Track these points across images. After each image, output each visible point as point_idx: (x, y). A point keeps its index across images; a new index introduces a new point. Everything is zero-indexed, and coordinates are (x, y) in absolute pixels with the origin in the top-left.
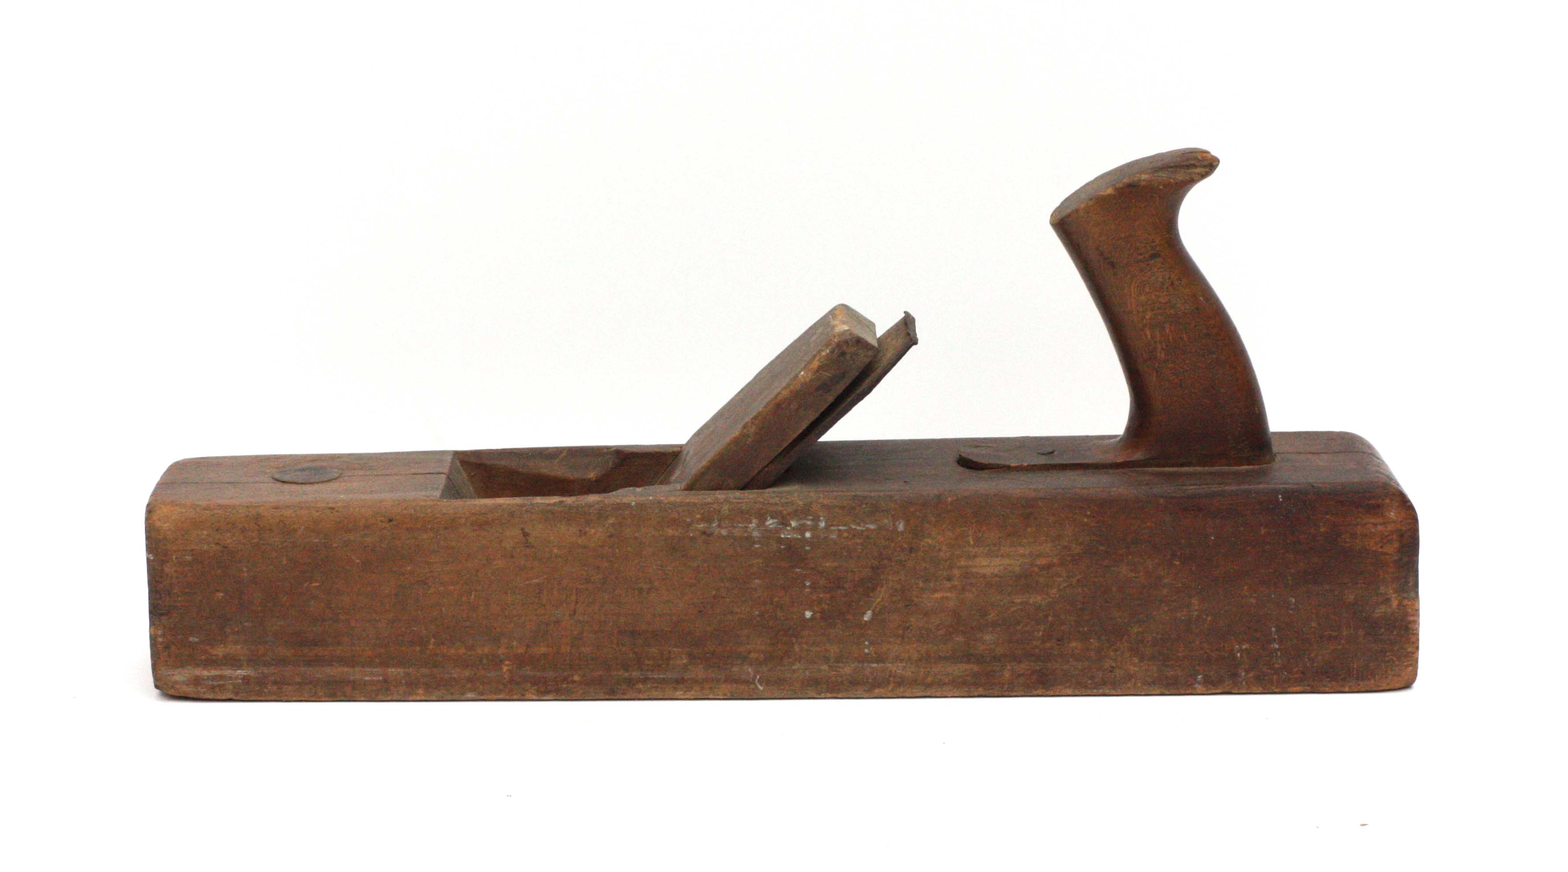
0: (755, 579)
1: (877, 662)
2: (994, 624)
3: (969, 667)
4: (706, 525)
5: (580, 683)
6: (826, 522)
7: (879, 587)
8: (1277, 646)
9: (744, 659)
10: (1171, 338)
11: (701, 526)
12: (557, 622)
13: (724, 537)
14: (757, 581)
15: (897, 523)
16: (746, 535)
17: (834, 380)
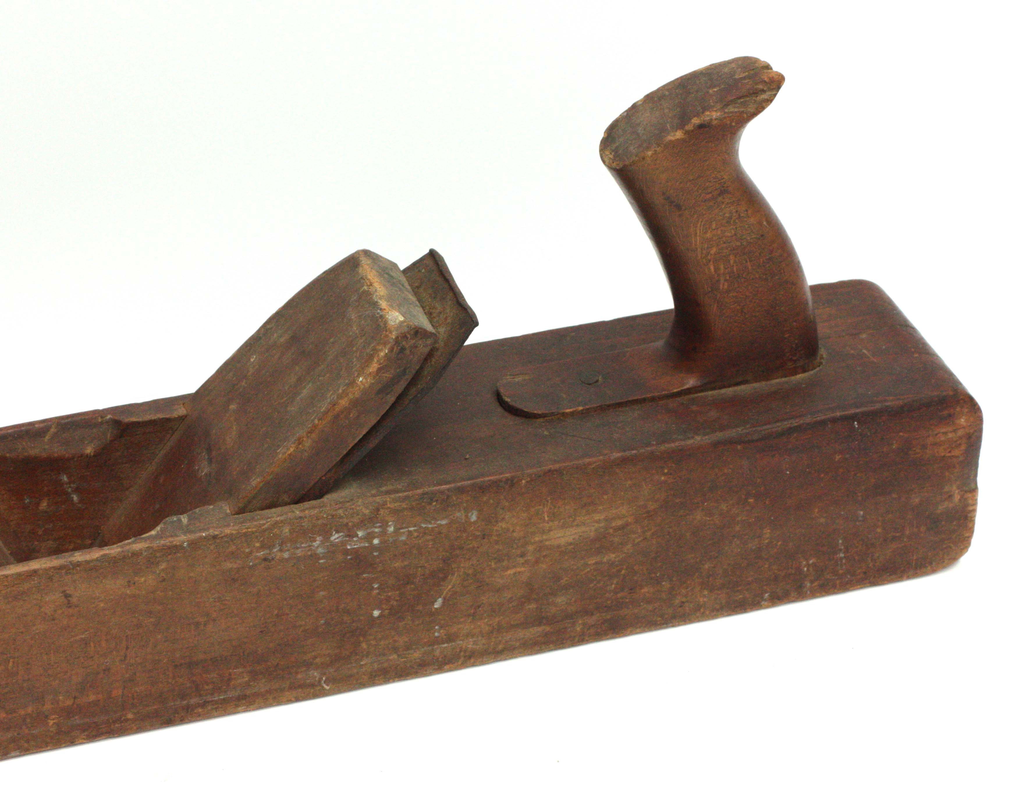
0: (320, 591)
1: (447, 642)
2: (566, 588)
3: (540, 629)
4: (267, 551)
5: (134, 720)
6: (395, 527)
7: (450, 575)
8: (842, 555)
9: (308, 665)
10: (735, 269)
11: (262, 553)
12: (107, 670)
13: (287, 560)
14: (322, 593)
15: (470, 515)
16: (309, 553)
17: (394, 381)
